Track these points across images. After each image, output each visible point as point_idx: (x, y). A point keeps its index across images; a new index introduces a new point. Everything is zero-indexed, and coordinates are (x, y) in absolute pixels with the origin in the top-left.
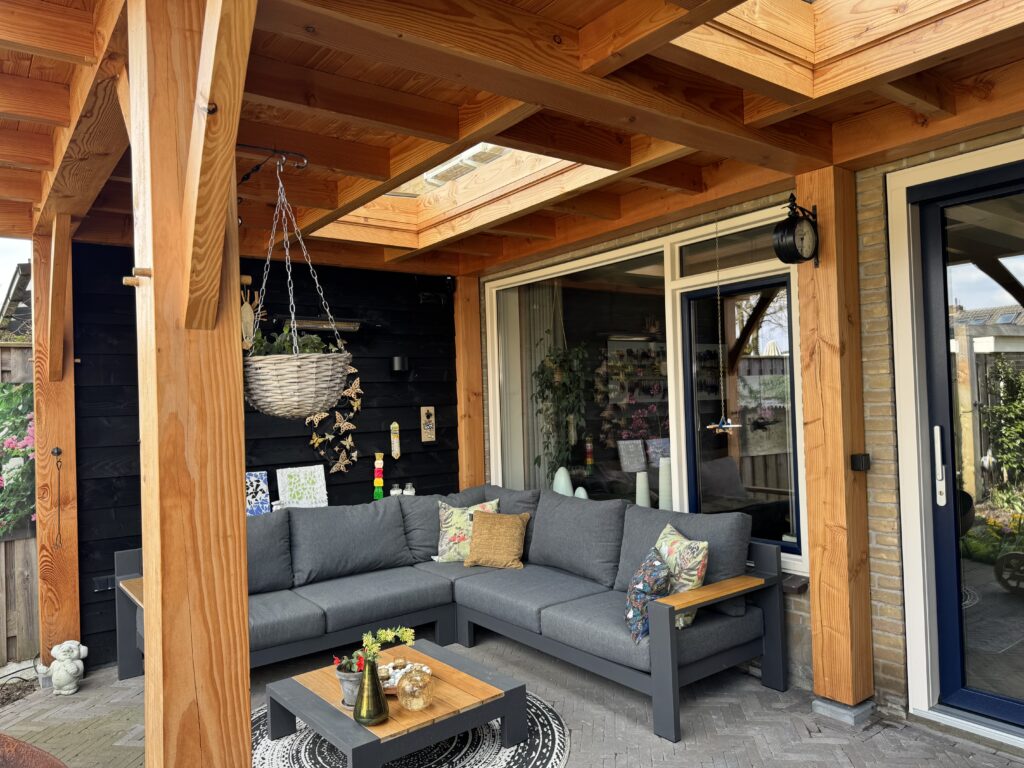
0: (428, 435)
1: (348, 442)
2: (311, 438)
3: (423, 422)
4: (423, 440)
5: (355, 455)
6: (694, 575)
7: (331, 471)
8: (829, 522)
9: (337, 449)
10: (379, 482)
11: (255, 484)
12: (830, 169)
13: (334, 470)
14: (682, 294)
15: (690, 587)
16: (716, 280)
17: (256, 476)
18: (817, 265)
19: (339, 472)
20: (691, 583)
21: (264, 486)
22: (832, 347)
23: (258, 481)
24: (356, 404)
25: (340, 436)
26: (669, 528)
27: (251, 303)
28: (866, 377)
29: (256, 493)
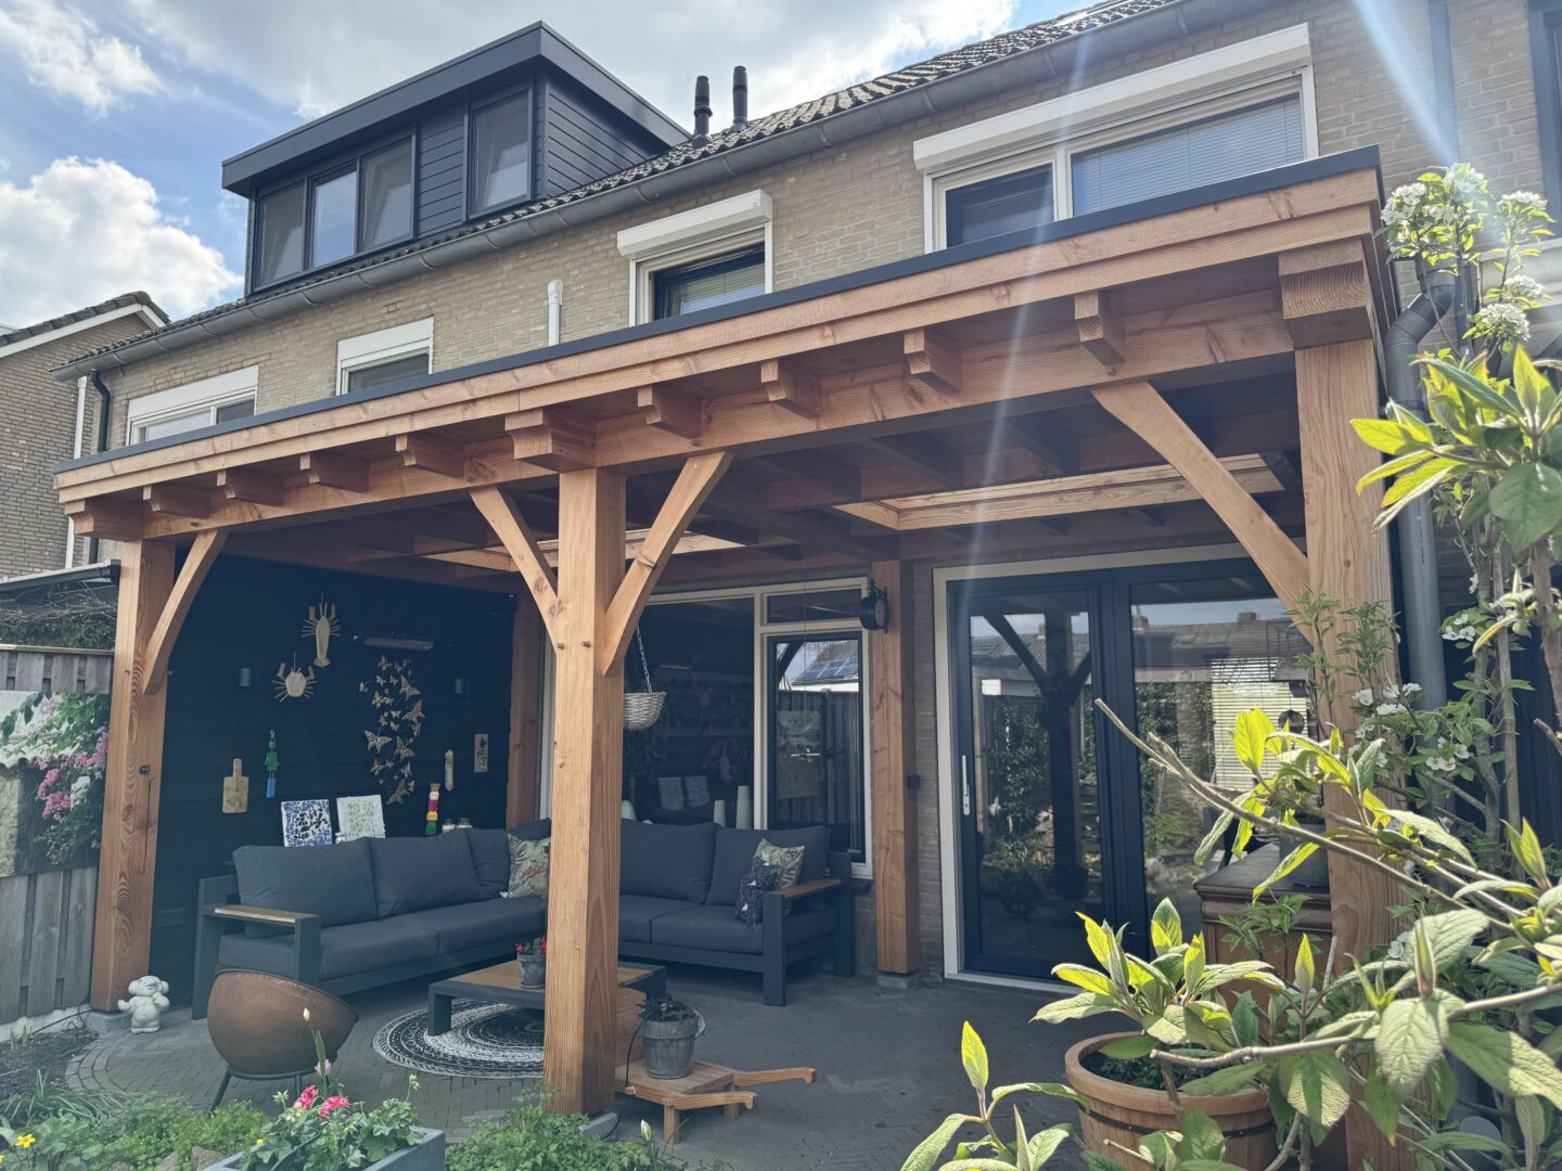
0: (481, 766)
1: (407, 770)
2: (372, 765)
3: (476, 751)
4: (476, 771)
5: (412, 784)
6: (793, 874)
7: (389, 802)
9: (396, 778)
10: (432, 816)
11: (318, 812)
12: (898, 562)
13: (391, 800)
15: (789, 884)
16: (803, 628)
17: (319, 804)
18: (886, 632)
19: (396, 803)
20: (790, 881)
21: (326, 816)
22: (895, 693)
23: (321, 810)
24: (416, 730)
25: (400, 764)
26: (764, 842)
27: (328, 616)
28: (917, 717)
29: (320, 823)
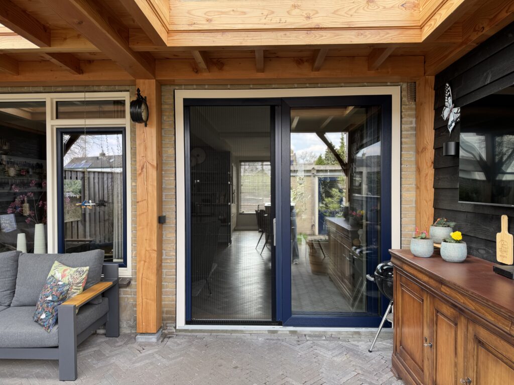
6: (80, 286)
8: (148, 249)
12: (154, 81)
14: (57, 129)
15: (78, 293)
16: (84, 124)
18: (146, 125)
20: (78, 291)
22: (152, 166)
26: (56, 263)
28: (164, 181)
